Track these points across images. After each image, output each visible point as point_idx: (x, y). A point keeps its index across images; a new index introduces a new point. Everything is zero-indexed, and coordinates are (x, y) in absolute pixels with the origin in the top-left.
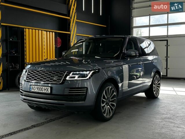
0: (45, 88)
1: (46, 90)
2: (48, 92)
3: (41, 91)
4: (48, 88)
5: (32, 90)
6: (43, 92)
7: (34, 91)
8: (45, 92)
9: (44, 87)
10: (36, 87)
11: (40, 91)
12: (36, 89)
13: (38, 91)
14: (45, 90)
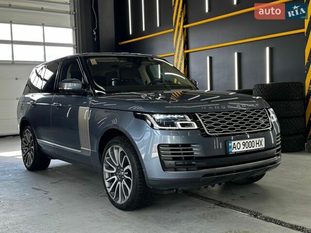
0: (258, 139)
1: (258, 143)
2: (261, 147)
3: (252, 148)
4: (261, 139)
5: (234, 150)
6: (255, 148)
7: (237, 150)
8: (258, 147)
9: (255, 140)
10: (241, 142)
11: (249, 149)
12: (242, 146)
13: (245, 149)
14: (258, 145)
